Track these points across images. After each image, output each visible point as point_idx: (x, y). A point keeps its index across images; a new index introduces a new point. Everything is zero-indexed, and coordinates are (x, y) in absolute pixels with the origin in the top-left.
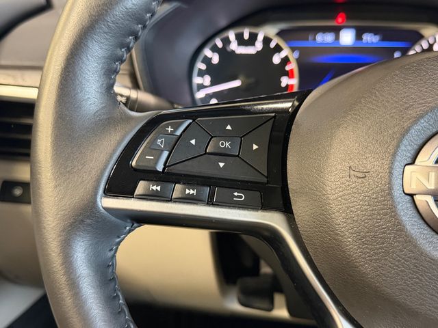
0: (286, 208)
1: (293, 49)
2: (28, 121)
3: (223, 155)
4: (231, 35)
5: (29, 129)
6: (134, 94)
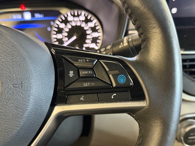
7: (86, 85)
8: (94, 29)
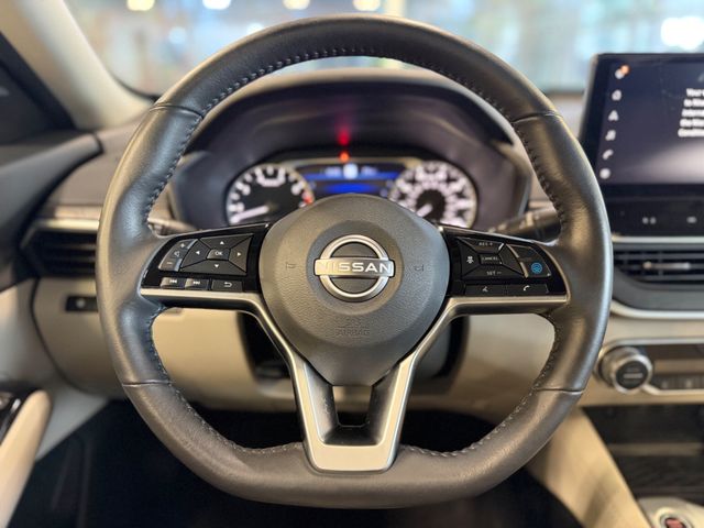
0: (257, 289)
1: (308, 181)
2: (89, 247)
3: (217, 260)
4: (258, 171)
5: (93, 253)
6: (168, 223)
7: (490, 273)
8: (460, 195)
